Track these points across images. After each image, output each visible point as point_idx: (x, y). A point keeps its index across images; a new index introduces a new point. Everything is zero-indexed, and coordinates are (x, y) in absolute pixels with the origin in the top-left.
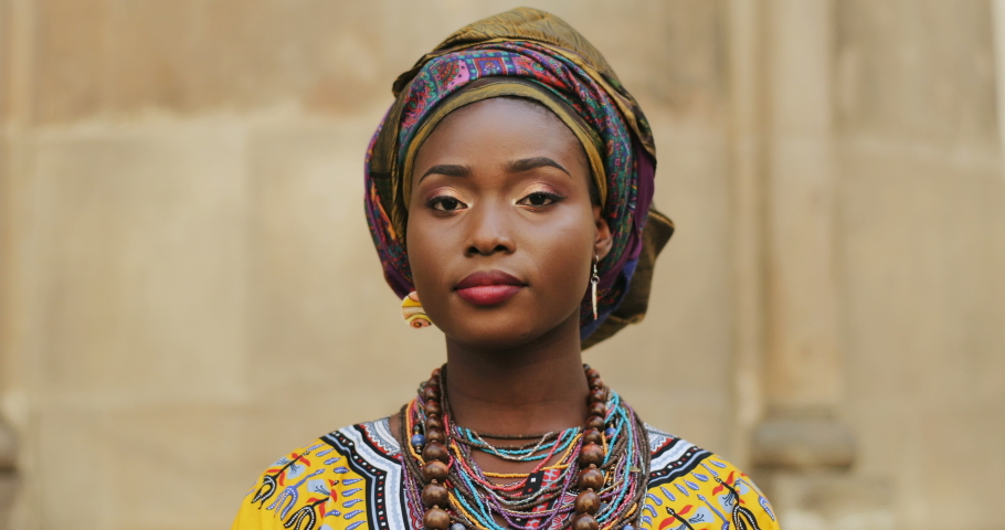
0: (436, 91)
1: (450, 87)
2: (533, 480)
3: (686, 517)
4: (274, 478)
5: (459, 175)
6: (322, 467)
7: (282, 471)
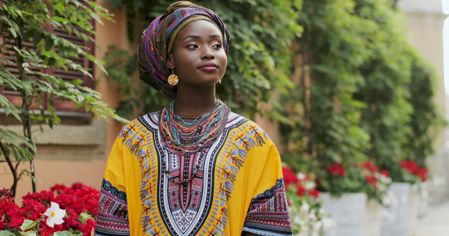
0: (180, 18)
1: (185, 17)
2: (200, 128)
3: (242, 138)
4: (126, 134)
5: (196, 38)
6: (139, 130)
7: (128, 132)
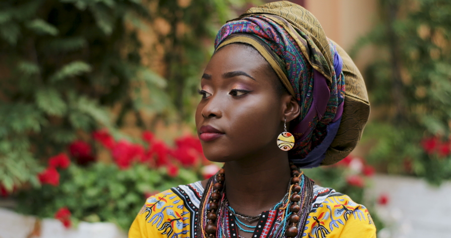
1: (222, 38)
6: (172, 205)
7: (154, 205)
